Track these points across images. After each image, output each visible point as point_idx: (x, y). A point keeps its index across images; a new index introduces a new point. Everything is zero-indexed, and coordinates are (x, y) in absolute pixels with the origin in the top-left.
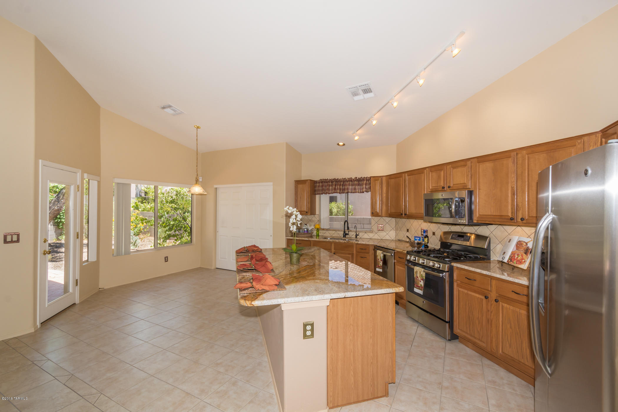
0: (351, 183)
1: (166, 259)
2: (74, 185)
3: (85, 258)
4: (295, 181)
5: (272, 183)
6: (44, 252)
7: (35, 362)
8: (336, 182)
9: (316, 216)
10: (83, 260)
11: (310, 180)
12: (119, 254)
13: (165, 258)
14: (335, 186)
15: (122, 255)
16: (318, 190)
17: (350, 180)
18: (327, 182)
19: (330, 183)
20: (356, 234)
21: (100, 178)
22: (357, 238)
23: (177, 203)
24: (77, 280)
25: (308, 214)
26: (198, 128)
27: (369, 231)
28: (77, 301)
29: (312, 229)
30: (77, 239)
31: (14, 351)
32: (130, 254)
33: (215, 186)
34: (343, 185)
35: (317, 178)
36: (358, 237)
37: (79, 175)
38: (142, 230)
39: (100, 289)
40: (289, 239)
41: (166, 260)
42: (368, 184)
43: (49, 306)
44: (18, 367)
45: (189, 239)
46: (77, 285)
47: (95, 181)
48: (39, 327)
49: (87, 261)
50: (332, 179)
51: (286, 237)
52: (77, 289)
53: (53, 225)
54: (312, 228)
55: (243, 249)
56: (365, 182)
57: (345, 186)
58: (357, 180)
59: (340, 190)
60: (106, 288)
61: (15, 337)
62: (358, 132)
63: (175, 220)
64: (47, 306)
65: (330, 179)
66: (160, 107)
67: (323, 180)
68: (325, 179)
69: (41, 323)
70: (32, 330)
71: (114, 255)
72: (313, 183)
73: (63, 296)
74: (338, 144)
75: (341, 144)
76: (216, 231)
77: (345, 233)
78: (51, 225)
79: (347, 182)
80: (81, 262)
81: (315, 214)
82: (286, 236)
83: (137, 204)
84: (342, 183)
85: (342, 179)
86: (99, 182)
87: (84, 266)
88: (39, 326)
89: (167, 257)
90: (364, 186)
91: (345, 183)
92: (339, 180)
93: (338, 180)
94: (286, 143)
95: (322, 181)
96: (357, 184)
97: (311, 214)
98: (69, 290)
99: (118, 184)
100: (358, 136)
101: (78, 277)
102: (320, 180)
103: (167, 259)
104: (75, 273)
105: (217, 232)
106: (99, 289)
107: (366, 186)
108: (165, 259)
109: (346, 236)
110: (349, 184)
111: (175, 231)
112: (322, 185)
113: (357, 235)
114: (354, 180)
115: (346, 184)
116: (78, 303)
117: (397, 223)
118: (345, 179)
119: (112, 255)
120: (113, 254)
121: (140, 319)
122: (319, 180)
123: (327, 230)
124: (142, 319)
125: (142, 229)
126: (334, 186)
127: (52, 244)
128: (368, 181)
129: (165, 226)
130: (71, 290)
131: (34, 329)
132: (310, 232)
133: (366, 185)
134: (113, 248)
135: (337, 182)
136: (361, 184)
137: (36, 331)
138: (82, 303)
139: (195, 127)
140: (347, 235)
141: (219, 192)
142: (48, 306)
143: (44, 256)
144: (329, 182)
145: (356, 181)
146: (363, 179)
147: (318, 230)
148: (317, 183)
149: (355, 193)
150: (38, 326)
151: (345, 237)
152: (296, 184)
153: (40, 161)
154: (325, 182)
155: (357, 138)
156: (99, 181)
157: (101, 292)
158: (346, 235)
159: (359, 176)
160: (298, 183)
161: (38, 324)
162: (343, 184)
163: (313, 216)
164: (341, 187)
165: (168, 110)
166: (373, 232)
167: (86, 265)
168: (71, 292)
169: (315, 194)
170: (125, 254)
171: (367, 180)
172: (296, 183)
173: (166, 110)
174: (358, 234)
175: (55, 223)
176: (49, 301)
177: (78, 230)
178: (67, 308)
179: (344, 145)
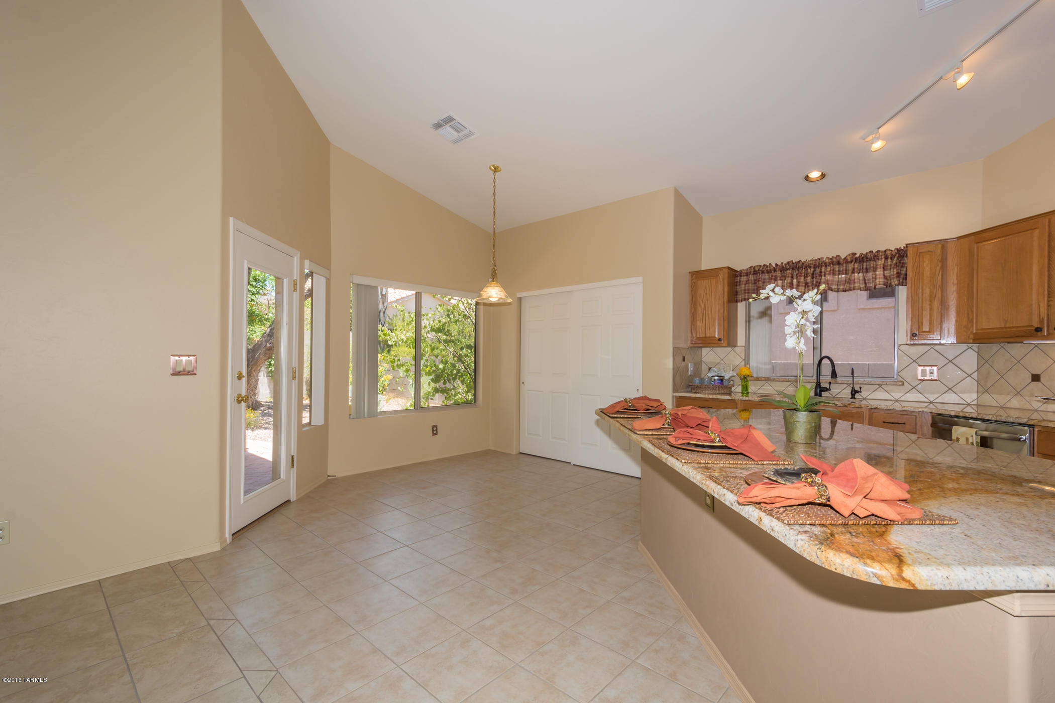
0: (837, 269)
1: (435, 430)
2: (288, 278)
3: (306, 420)
4: (690, 272)
5: (640, 279)
6: (239, 398)
7: (212, 622)
8: (793, 269)
9: (736, 349)
10: (303, 423)
11: (729, 268)
12: (359, 415)
13: (433, 428)
14: (792, 277)
15: (364, 417)
16: (745, 290)
17: (836, 262)
18: (769, 272)
19: (779, 274)
20: (853, 388)
21: (330, 272)
22: (855, 398)
23: (448, 331)
24: (292, 457)
25: (723, 345)
26: (496, 170)
27: (893, 383)
28: (293, 497)
29: (731, 377)
30: (294, 381)
31: (182, 588)
32: (377, 416)
33: (519, 295)
34: (813, 274)
35: (741, 265)
36: (857, 396)
37: (296, 260)
38: (387, 386)
39: (330, 478)
40: (681, 397)
41: (435, 432)
42: (891, 265)
43: (247, 501)
44: (181, 629)
45: (470, 397)
46: (292, 466)
47: (323, 277)
48: (228, 542)
49: (310, 424)
50: (782, 263)
51: (675, 390)
52: (293, 473)
53: (267, 376)
54: (731, 375)
55: (622, 404)
56: (881, 262)
57: (820, 275)
58: (856, 259)
59: (805, 287)
60: (338, 475)
61: (190, 558)
62: (881, 130)
63: (446, 362)
64: (242, 502)
65: (777, 265)
66: (432, 126)
67: (757, 269)
68: (764, 265)
69: (233, 535)
70: (217, 548)
71: (352, 416)
72: (734, 275)
73: (271, 484)
74: (807, 178)
75: (815, 175)
76: (519, 383)
77: (820, 387)
78: (264, 376)
79: (826, 266)
80: (300, 425)
81: (735, 346)
82: (673, 390)
83: (385, 332)
84: (810, 271)
85: (812, 260)
86: (328, 281)
87: (304, 431)
88: (229, 540)
89: (436, 426)
90: (879, 272)
91: (821, 269)
92: (803, 264)
93: (801, 263)
94: (676, 191)
95: (755, 271)
96: (857, 268)
97: (729, 345)
98: (280, 475)
99: (358, 286)
100: (883, 140)
101: (294, 452)
102: (751, 267)
103: (437, 430)
104: (290, 447)
105: (521, 383)
106: (328, 476)
107: (884, 272)
108: (433, 430)
109: (823, 394)
110: (833, 270)
111: (445, 383)
112: (754, 280)
113: (854, 392)
114: (846, 261)
115: (823, 270)
116: (295, 500)
117: (983, 361)
118: (819, 259)
119: (348, 417)
120: (350, 415)
121: (402, 545)
122: (747, 269)
123: (768, 380)
124: (407, 546)
125: (386, 384)
126: (790, 278)
127: (263, 403)
128: (889, 260)
129: (429, 371)
130: (283, 476)
131: (221, 544)
132: (725, 383)
133: (884, 268)
134: (350, 403)
135: (798, 269)
136: (867, 269)
137: (223, 550)
138: (300, 500)
139: (491, 169)
140: (824, 391)
141: (526, 306)
142: (244, 502)
143: (236, 403)
144: (775, 270)
145: (851, 262)
146: (875, 256)
147: (745, 379)
148: (741, 276)
149: (850, 290)
150: (227, 538)
151: (820, 395)
152: (692, 280)
153: (231, 219)
154: (763, 272)
155: (877, 145)
156: (329, 279)
157: (330, 483)
158: (821, 391)
159: (861, 249)
160: (698, 276)
161: (228, 535)
162: (814, 271)
163: (730, 349)
164: (809, 279)
165: (447, 130)
166: (903, 384)
167: (308, 430)
168: (283, 479)
169: (737, 301)
170: (369, 417)
171: (886, 258)
172: (692, 276)
173: (442, 131)
174: (857, 388)
175: (269, 372)
176: (247, 492)
177: (295, 364)
178: (276, 508)
179: (823, 176)
